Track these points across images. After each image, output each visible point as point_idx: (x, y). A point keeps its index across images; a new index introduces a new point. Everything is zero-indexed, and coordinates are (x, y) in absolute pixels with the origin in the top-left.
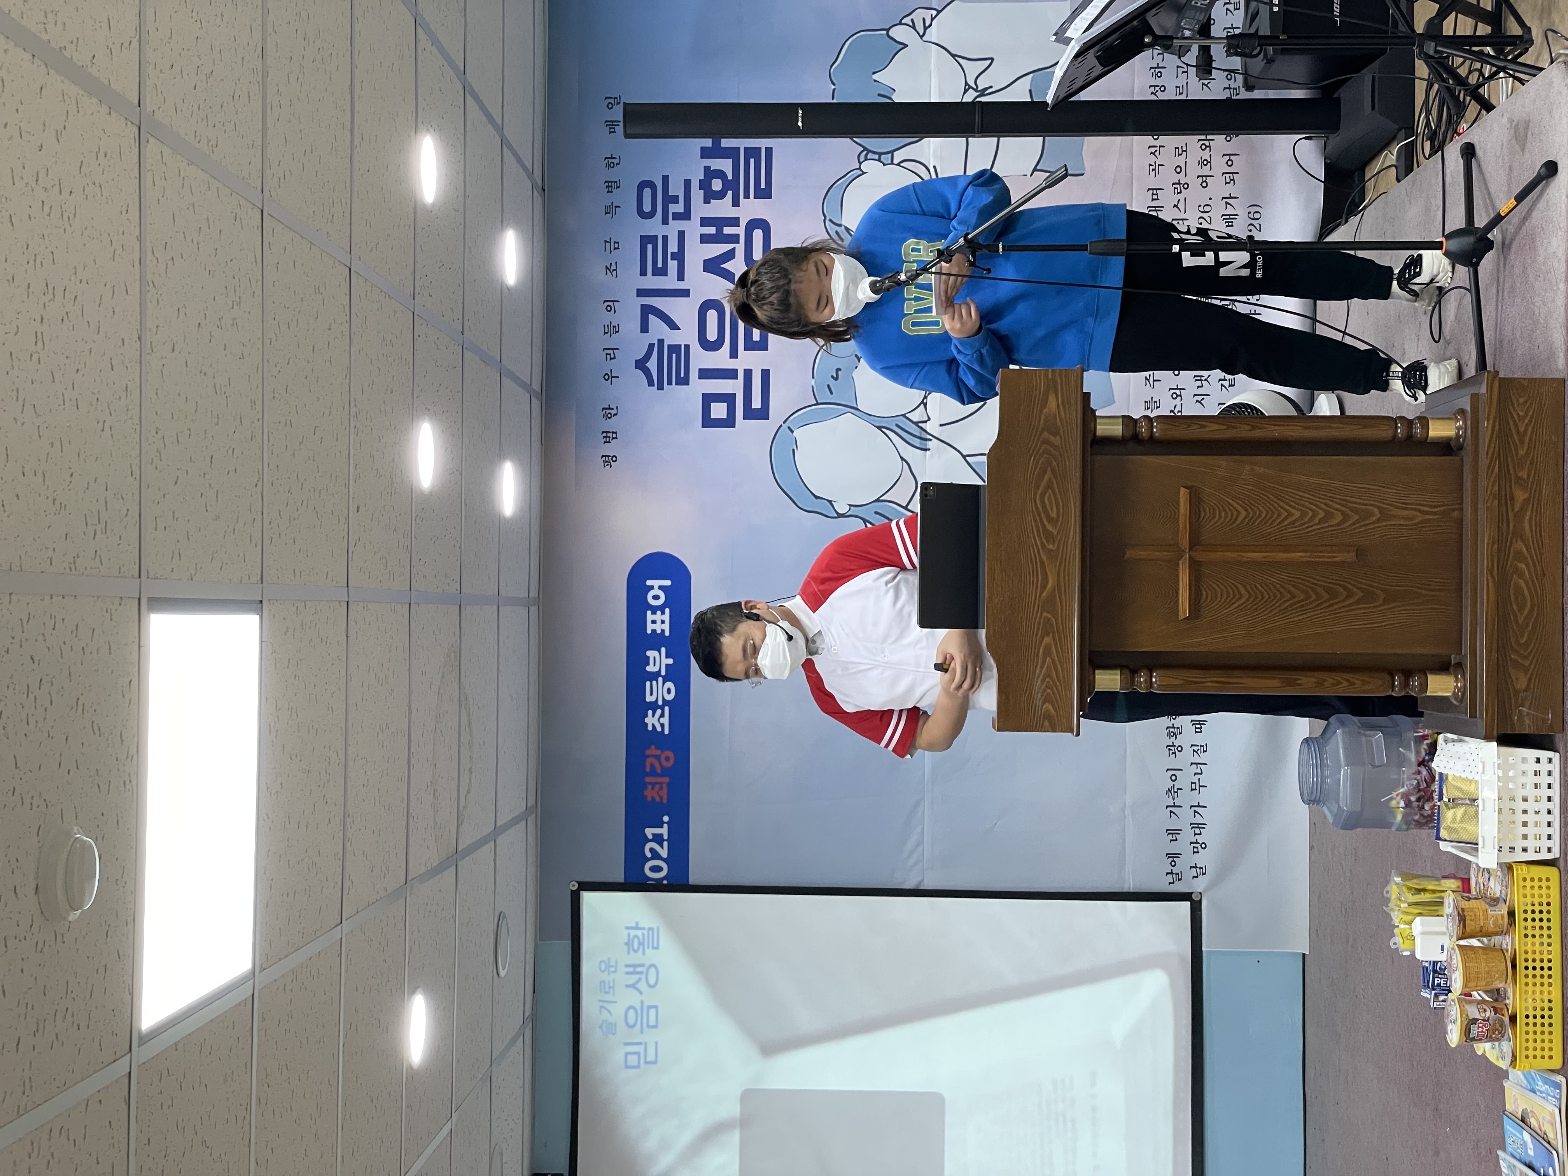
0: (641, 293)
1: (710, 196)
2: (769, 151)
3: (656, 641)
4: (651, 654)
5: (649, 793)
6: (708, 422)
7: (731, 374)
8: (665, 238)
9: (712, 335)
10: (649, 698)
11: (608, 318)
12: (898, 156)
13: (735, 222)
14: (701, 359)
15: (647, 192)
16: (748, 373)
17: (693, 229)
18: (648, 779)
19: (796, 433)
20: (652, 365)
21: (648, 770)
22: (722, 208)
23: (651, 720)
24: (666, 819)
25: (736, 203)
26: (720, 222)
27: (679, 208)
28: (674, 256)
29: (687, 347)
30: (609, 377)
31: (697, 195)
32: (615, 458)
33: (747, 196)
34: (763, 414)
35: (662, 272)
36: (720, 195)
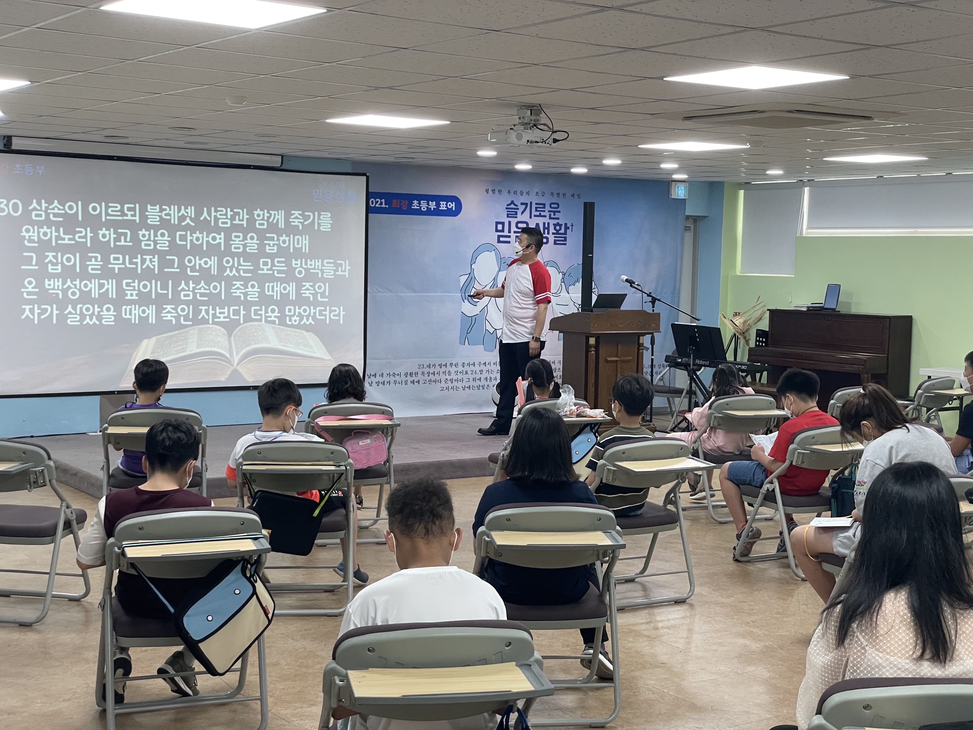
0: (531, 203)
1: (555, 225)
2: (565, 244)
3: (438, 205)
4: (434, 203)
5: (395, 201)
6: (497, 223)
7: (510, 232)
8: (544, 211)
9: (520, 225)
10: (422, 202)
11: (525, 193)
12: (563, 284)
13: (548, 233)
14: (514, 221)
15: (556, 206)
16: (509, 237)
17: (546, 220)
18: (399, 201)
19: (493, 252)
20: (512, 206)
21: (402, 201)
22: (552, 230)
23: (416, 202)
24: (387, 206)
25: (553, 234)
26: (548, 228)
27: (552, 216)
28: (540, 214)
29: (516, 217)
30: (509, 192)
31: (555, 222)
32: (488, 193)
33: (555, 237)
34: (499, 241)
35: (536, 211)
36: (555, 229)
